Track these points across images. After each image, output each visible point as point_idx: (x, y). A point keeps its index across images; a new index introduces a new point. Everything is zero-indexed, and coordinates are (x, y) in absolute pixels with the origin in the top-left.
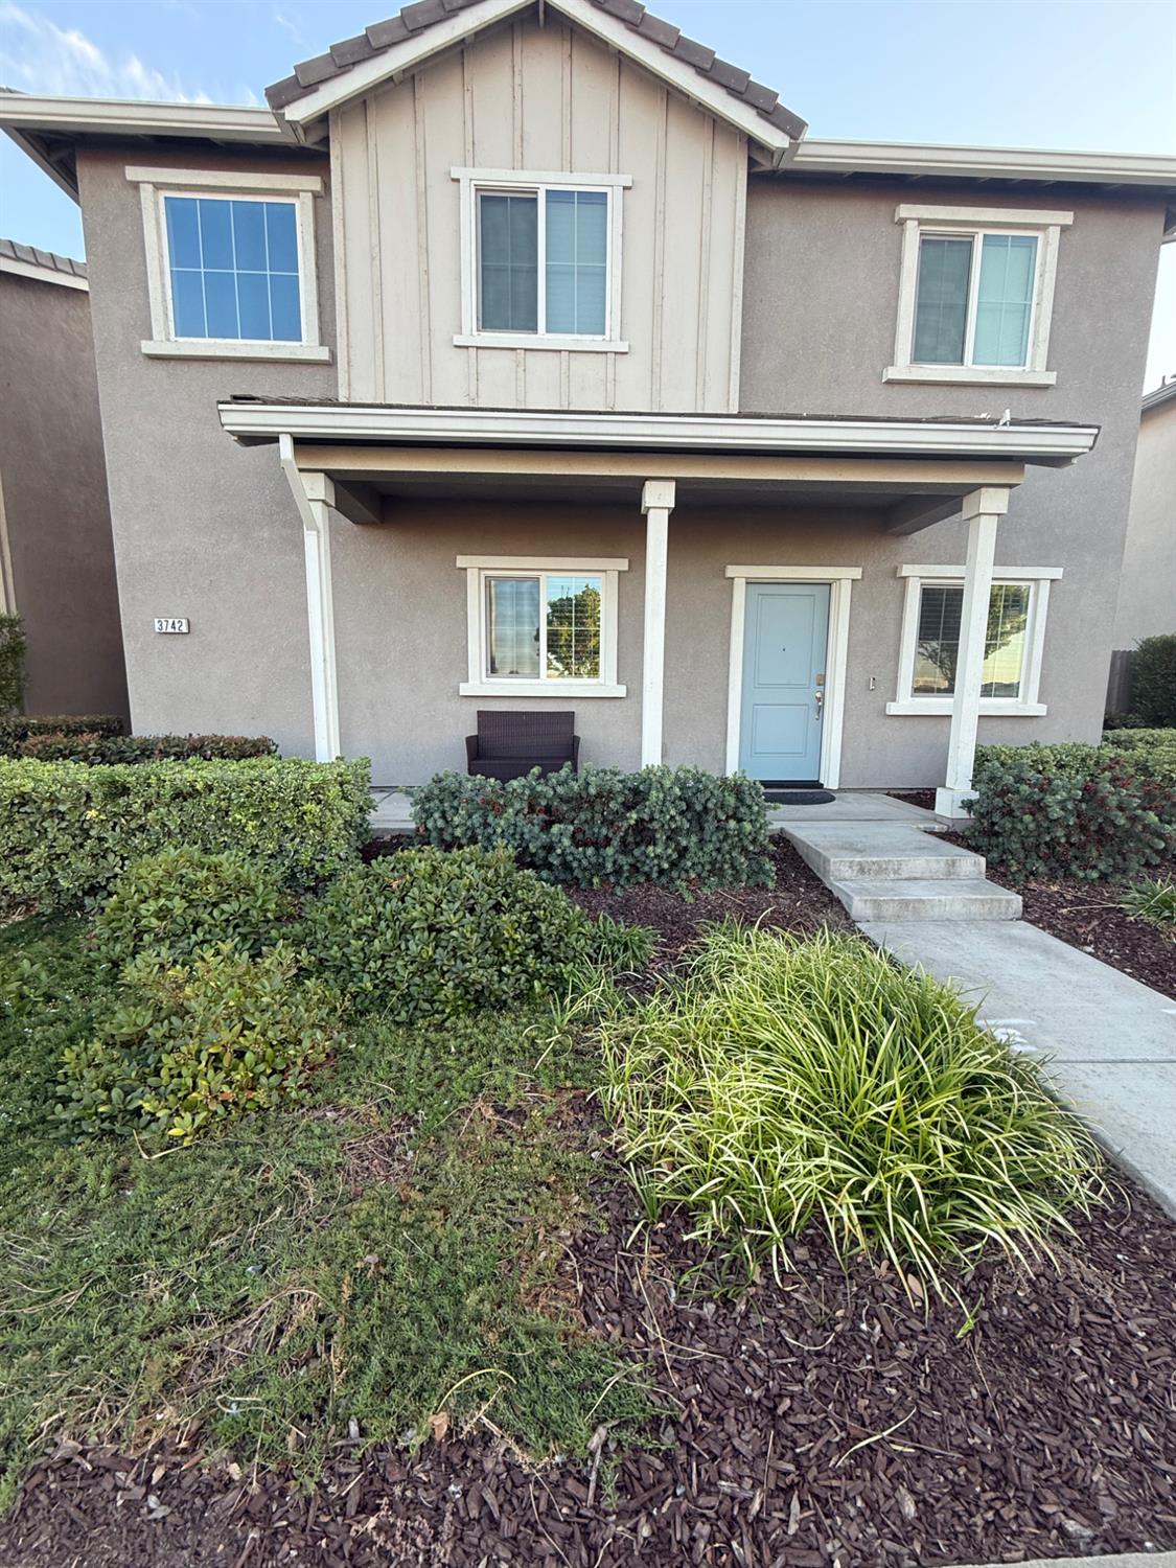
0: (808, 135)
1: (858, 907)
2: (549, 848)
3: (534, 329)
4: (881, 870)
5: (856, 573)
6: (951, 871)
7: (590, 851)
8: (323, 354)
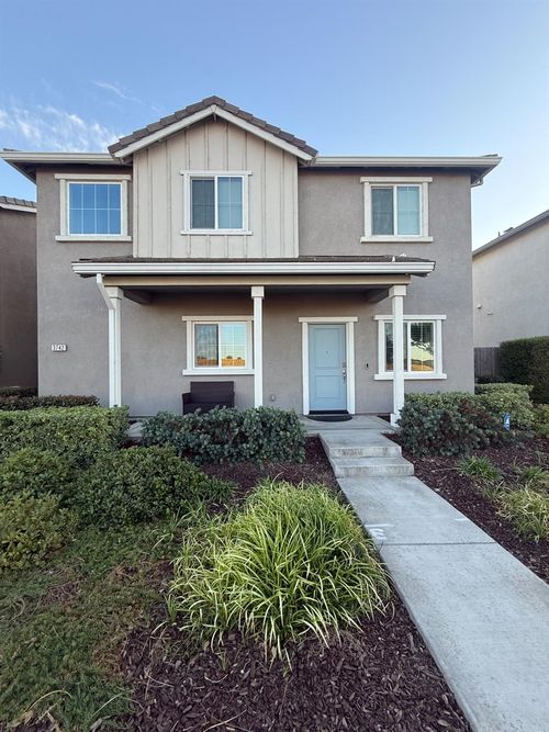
0: (319, 155)
1: (338, 471)
2: (199, 445)
3: (213, 227)
4: (353, 453)
5: (356, 319)
6: (385, 453)
7: (218, 446)
8: (129, 239)
